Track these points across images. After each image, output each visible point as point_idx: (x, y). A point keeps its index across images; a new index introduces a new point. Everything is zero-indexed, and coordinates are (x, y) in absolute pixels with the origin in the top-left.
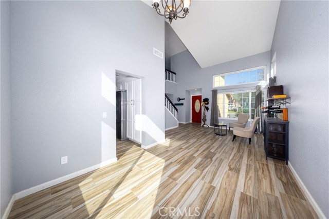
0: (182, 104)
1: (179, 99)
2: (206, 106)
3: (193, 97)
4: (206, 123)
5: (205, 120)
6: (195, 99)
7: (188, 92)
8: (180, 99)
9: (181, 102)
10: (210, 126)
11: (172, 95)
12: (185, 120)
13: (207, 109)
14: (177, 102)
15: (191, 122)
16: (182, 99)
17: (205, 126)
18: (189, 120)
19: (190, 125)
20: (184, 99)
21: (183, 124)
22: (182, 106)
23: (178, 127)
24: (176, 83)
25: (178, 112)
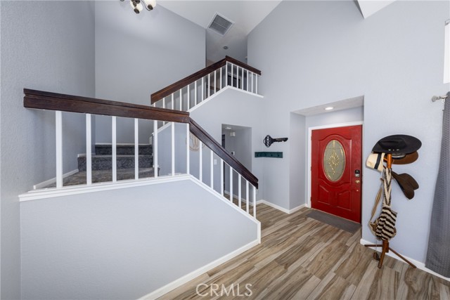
0: (279, 155)
1: (270, 141)
3: (314, 132)
6: (321, 138)
7: (300, 117)
8: (272, 141)
9: (275, 147)
11: (249, 129)
12: (287, 201)
14: (264, 149)
15: (308, 204)
16: (280, 140)
17: (390, 254)
18: (303, 201)
19: (306, 222)
20: (285, 140)
21: (281, 215)
22: (279, 159)
23: (260, 242)
24: (262, 97)
25: (257, 188)
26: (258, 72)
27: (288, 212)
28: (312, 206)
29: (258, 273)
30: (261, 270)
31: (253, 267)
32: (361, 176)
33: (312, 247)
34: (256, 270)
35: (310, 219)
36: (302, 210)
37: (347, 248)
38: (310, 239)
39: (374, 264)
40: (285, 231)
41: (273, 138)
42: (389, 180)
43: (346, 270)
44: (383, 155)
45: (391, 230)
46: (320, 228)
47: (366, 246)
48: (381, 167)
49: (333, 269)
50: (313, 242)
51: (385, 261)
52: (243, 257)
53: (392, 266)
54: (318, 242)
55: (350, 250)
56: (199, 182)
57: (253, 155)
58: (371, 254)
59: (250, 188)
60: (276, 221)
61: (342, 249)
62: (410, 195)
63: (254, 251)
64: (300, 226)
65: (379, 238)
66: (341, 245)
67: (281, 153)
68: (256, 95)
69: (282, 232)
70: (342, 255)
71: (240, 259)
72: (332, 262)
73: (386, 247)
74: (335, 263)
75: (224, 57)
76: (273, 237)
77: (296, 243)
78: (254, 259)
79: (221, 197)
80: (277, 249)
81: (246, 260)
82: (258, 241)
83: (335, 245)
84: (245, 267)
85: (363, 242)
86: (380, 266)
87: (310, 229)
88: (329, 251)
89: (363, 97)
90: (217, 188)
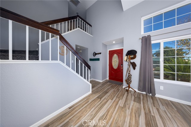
0: (98, 59)
1: (95, 54)
2: (132, 61)
3: (109, 51)
4: (131, 85)
5: (129, 81)
6: (112, 54)
7: (105, 46)
8: (96, 54)
9: (97, 57)
10: (137, 91)
11: (87, 49)
12: (101, 78)
13: (134, 65)
14: (93, 57)
18: (106, 78)
19: (107, 84)
20: (100, 53)
21: (99, 83)
22: (98, 61)
23: (91, 93)
24: (92, 36)
25: (90, 70)
26: (91, 26)
27: (101, 81)
28: (109, 79)
29: (90, 103)
30: (91, 102)
31: (89, 101)
32: (123, 66)
33: (109, 91)
34: (89, 102)
35: (108, 83)
36: (106, 81)
37: (119, 90)
38: (109, 89)
39: (126, 93)
40: (100, 88)
41: (96, 53)
42: (130, 64)
43: (119, 96)
44: (128, 56)
45: (130, 80)
46: (112, 85)
47: (124, 88)
48: (128, 60)
49: (116, 96)
50: (109, 90)
51: (129, 91)
52: (85, 99)
53: (131, 92)
54: (111, 90)
55: (120, 90)
56: (64, 65)
57: (89, 60)
58: (126, 90)
59: (88, 70)
60: (97, 85)
61: (118, 90)
62: (134, 69)
63: (89, 96)
64: (105, 85)
65: (128, 84)
66: (118, 89)
67: (99, 59)
68: (90, 35)
69: (99, 88)
70: (118, 92)
71: (83, 100)
72: (115, 95)
73: (129, 87)
74: (116, 95)
75: (77, 15)
76: (96, 90)
77: (104, 91)
78: (89, 99)
79: (75, 72)
80: (97, 94)
81: (86, 100)
82: (91, 92)
83: (116, 89)
84: (85, 102)
85: (124, 87)
86: (128, 93)
87: (109, 86)
88: (114, 91)
89: (123, 38)
90: (73, 69)
